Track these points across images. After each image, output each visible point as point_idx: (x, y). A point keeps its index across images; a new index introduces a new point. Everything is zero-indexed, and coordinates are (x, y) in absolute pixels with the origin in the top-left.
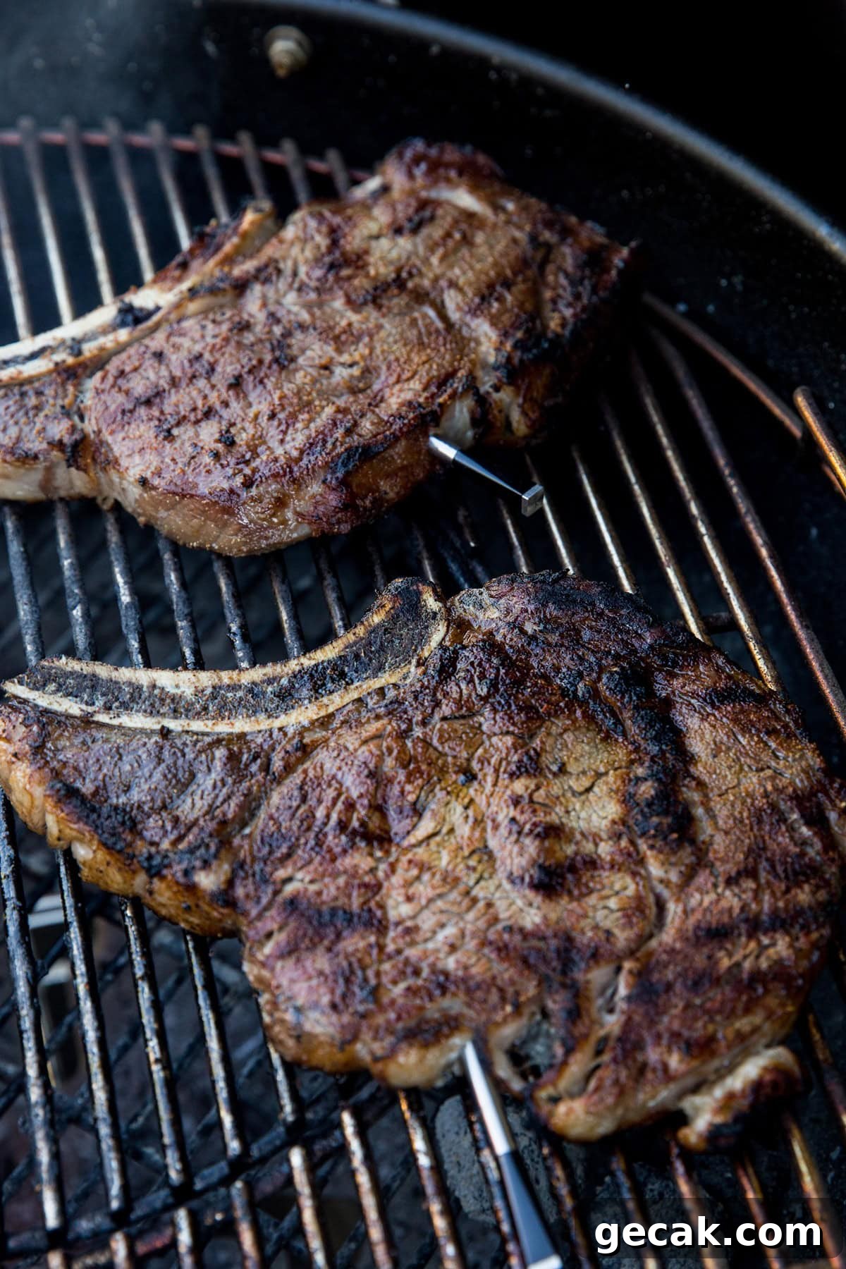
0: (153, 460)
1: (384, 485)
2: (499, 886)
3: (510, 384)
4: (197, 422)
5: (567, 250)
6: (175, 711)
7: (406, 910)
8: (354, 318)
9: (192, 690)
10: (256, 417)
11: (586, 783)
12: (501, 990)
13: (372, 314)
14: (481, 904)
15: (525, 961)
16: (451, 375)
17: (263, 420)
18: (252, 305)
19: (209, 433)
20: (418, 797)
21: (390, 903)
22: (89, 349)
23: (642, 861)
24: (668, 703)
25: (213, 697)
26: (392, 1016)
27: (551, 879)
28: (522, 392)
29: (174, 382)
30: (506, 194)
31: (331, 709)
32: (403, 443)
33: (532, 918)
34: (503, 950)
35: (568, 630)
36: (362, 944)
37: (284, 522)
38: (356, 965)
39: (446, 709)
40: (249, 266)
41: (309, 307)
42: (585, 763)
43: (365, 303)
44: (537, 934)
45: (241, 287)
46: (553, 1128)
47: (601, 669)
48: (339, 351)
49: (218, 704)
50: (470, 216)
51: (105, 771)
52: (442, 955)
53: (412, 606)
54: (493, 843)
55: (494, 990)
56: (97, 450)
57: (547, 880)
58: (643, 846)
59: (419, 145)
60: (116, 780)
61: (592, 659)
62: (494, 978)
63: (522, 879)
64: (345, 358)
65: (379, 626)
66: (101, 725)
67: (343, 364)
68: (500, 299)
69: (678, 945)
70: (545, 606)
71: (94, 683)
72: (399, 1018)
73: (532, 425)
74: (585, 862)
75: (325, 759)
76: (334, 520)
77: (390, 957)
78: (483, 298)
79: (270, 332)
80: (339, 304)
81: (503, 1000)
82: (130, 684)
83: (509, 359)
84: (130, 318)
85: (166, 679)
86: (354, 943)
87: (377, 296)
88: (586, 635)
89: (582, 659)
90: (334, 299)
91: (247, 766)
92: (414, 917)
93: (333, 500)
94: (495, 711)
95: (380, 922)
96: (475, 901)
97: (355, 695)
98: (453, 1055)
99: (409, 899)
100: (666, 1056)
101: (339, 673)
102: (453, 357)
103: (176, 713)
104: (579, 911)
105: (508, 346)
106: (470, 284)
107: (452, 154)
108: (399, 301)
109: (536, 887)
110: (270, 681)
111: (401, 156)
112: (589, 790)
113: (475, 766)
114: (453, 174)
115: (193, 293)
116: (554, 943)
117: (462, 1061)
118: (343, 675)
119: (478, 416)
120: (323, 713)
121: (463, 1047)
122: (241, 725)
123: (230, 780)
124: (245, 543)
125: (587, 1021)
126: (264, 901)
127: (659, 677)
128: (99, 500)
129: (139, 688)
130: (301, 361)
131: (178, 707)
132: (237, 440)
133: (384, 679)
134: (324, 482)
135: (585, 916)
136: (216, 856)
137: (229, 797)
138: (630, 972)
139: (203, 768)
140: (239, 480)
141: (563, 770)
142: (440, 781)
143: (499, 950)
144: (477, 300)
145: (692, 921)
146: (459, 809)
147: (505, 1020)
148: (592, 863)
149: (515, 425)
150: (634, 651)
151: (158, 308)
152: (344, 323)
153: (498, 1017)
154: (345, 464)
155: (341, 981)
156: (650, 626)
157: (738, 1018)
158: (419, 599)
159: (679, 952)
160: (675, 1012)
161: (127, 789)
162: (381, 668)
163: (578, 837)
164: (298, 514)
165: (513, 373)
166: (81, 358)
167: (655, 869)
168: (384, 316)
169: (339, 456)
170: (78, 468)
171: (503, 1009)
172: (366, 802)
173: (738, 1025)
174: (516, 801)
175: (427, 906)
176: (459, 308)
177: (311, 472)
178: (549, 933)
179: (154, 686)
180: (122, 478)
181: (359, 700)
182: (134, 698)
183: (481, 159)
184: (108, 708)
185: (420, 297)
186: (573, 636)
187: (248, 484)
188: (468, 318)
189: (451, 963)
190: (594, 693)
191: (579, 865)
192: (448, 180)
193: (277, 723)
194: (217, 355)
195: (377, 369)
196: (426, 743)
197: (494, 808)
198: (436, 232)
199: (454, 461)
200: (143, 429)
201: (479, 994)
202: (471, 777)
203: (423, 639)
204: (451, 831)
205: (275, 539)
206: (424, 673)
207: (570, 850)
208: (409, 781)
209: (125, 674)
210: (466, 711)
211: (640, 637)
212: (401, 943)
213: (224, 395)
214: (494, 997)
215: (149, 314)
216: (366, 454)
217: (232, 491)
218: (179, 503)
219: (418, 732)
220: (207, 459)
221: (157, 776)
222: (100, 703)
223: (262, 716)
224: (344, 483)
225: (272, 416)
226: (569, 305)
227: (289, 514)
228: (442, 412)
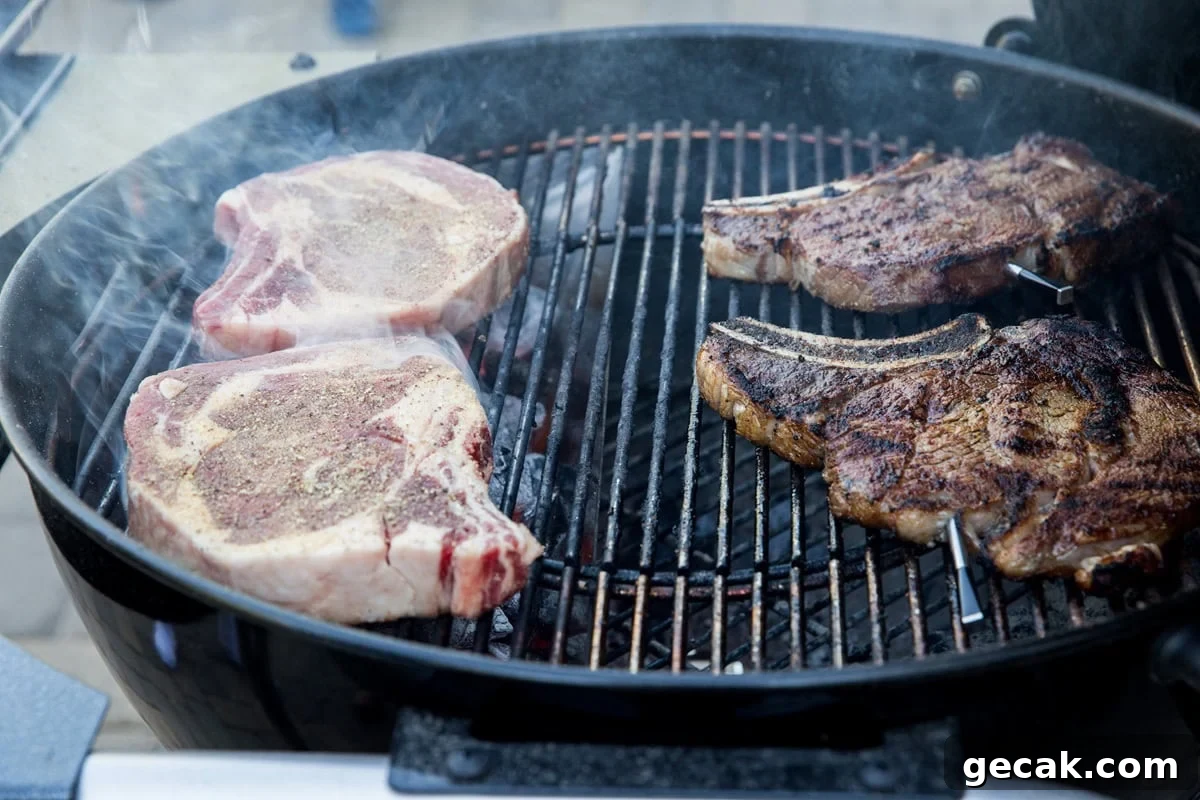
0: (826, 251)
1: (971, 284)
2: (990, 446)
3: (1067, 244)
4: (859, 237)
5: (1126, 193)
6: (810, 351)
7: (927, 448)
8: (972, 203)
9: (823, 344)
10: (896, 238)
11: (1059, 412)
12: (978, 493)
13: (985, 203)
14: (975, 453)
15: (997, 481)
16: (1030, 235)
17: (900, 240)
18: (909, 193)
19: (864, 242)
20: (949, 404)
21: (918, 444)
22: (800, 205)
23: (1085, 449)
24: (1126, 389)
25: (835, 349)
26: (906, 492)
27: (1022, 446)
28: (1075, 251)
29: (850, 220)
30: (1092, 163)
31: (906, 365)
32: (988, 260)
33: (1006, 462)
34: (983, 474)
35: (1068, 345)
36: (895, 458)
37: (902, 291)
38: (890, 466)
39: (978, 368)
40: (912, 175)
41: (945, 196)
42: (1061, 404)
43: (981, 197)
44: (1006, 470)
45: (904, 184)
46: (996, 563)
47: (1084, 366)
48: (958, 217)
49: (838, 353)
50: (1064, 170)
51: (761, 370)
52: (944, 470)
53: (972, 326)
54: (990, 428)
55: (974, 492)
56: (794, 247)
57: (1019, 446)
58: (1088, 442)
59: (1040, 135)
60: (767, 376)
61: (1080, 361)
62: (975, 486)
63: (1004, 443)
64: (962, 220)
65: (947, 331)
66: (763, 351)
67: (959, 224)
68: (1072, 206)
69: (1097, 488)
70: (1056, 331)
71: (765, 332)
72: (910, 493)
73: (1078, 273)
74: (1047, 443)
75: (897, 382)
76: (933, 294)
77: (911, 467)
78: (1060, 205)
79: (917, 204)
80: (965, 196)
81: (979, 499)
82: (786, 336)
83: (1068, 231)
84: (830, 193)
85: (809, 337)
86: (890, 456)
87: (991, 195)
88: (1080, 349)
89: (1074, 361)
90: (962, 194)
91: (847, 379)
92: (932, 452)
93: (935, 281)
94: (1009, 373)
95: (910, 450)
96: (972, 451)
97: (924, 361)
98: (940, 524)
99: (930, 443)
100: (1075, 533)
101: (916, 349)
102: (1032, 227)
103: (810, 352)
104: (1038, 464)
105: (1070, 226)
106: (1054, 198)
107: (1059, 141)
108: (1002, 200)
109: (1012, 447)
110: (871, 347)
111: (1026, 141)
112: (1058, 416)
113: (989, 396)
114: (1059, 150)
115: (874, 184)
116: (1016, 476)
117: (946, 528)
118: (918, 351)
119: (1041, 258)
120: (901, 366)
121: (949, 521)
122: (848, 364)
123: (835, 383)
124: (875, 301)
125: (1028, 511)
126: (842, 432)
127: (1123, 376)
128: (791, 283)
129: (791, 339)
130: (933, 219)
131: (812, 350)
132: (882, 246)
133: (944, 356)
134: (931, 271)
135: (1040, 467)
136: (817, 409)
137: (832, 390)
138: (1062, 493)
139: (821, 377)
140: (877, 262)
141: (1045, 403)
142: (965, 398)
143: (981, 474)
144: (1056, 205)
145: (1110, 479)
146: (974, 413)
147: (977, 510)
148: (1051, 446)
149: (1067, 271)
150: (1110, 361)
151: (849, 191)
152: (965, 205)
153: (974, 507)
154: (946, 262)
155: (879, 471)
156: (1122, 348)
157: (1127, 524)
158: (976, 323)
159: (1096, 491)
160: (1086, 514)
161: (773, 381)
162: (943, 351)
163: (1046, 433)
164: (910, 286)
165: (1068, 239)
166: (795, 209)
167: (1093, 453)
168: (992, 205)
169: (944, 257)
170: (780, 253)
171: (978, 503)
172: (915, 401)
173: (1126, 527)
174: (1011, 411)
175: (941, 448)
176: (1043, 208)
177: (925, 265)
178: (1015, 470)
179: (801, 339)
180: (806, 261)
181: (926, 364)
182: (787, 342)
183: (1081, 146)
184: (770, 344)
185: (1019, 200)
186: (1070, 349)
187: (882, 264)
188: (1048, 214)
189: (949, 475)
190: (1077, 377)
191: (1043, 443)
192: (1055, 152)
193: (871, 366)
194: (879, 211)
195: (981, 229)
196: (961, 382)
197: (995, 413)
198: (1039, 174)
199: (1020, 275)
200: (826, 238)
201: (963, 493)
202: (984, 399)
203: (973, 341)
204: (967, 420)
205: (895, 300)
206: (969, 355)
207: (1039, 437)
208: (945, 395)
209: (784, 331)
210: (990, 371)
211: (1115, 353)
212: (920, 462)
213: (879, 227)
214: (973, 495)
215: (842, 193)
216: (962, 261)
217: (872, 266)
218: (838, 273)
219: (958, 376)
220: (860, 252)
221: (792, 376)
222: (766, 341)
223: (863, 362)
224: (944, 271)
225: (906, 238)
226: (1118, 216)
227: (906, 286)
228: (1017, 251)
